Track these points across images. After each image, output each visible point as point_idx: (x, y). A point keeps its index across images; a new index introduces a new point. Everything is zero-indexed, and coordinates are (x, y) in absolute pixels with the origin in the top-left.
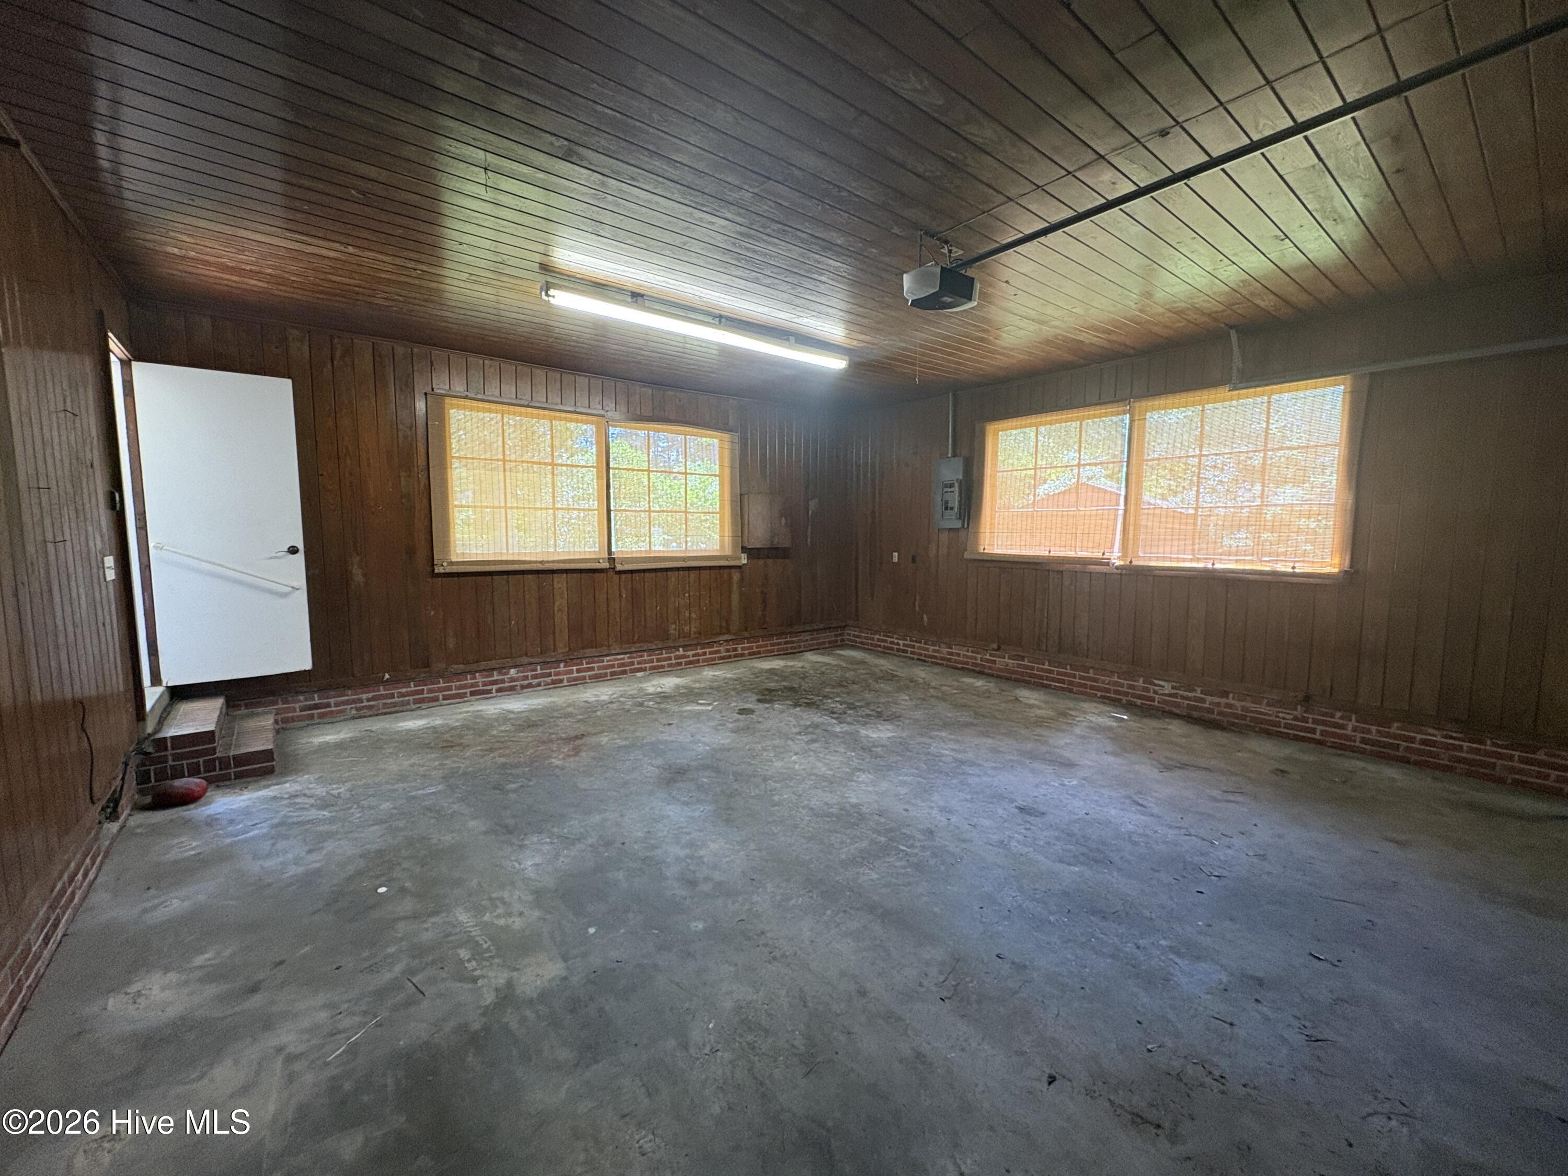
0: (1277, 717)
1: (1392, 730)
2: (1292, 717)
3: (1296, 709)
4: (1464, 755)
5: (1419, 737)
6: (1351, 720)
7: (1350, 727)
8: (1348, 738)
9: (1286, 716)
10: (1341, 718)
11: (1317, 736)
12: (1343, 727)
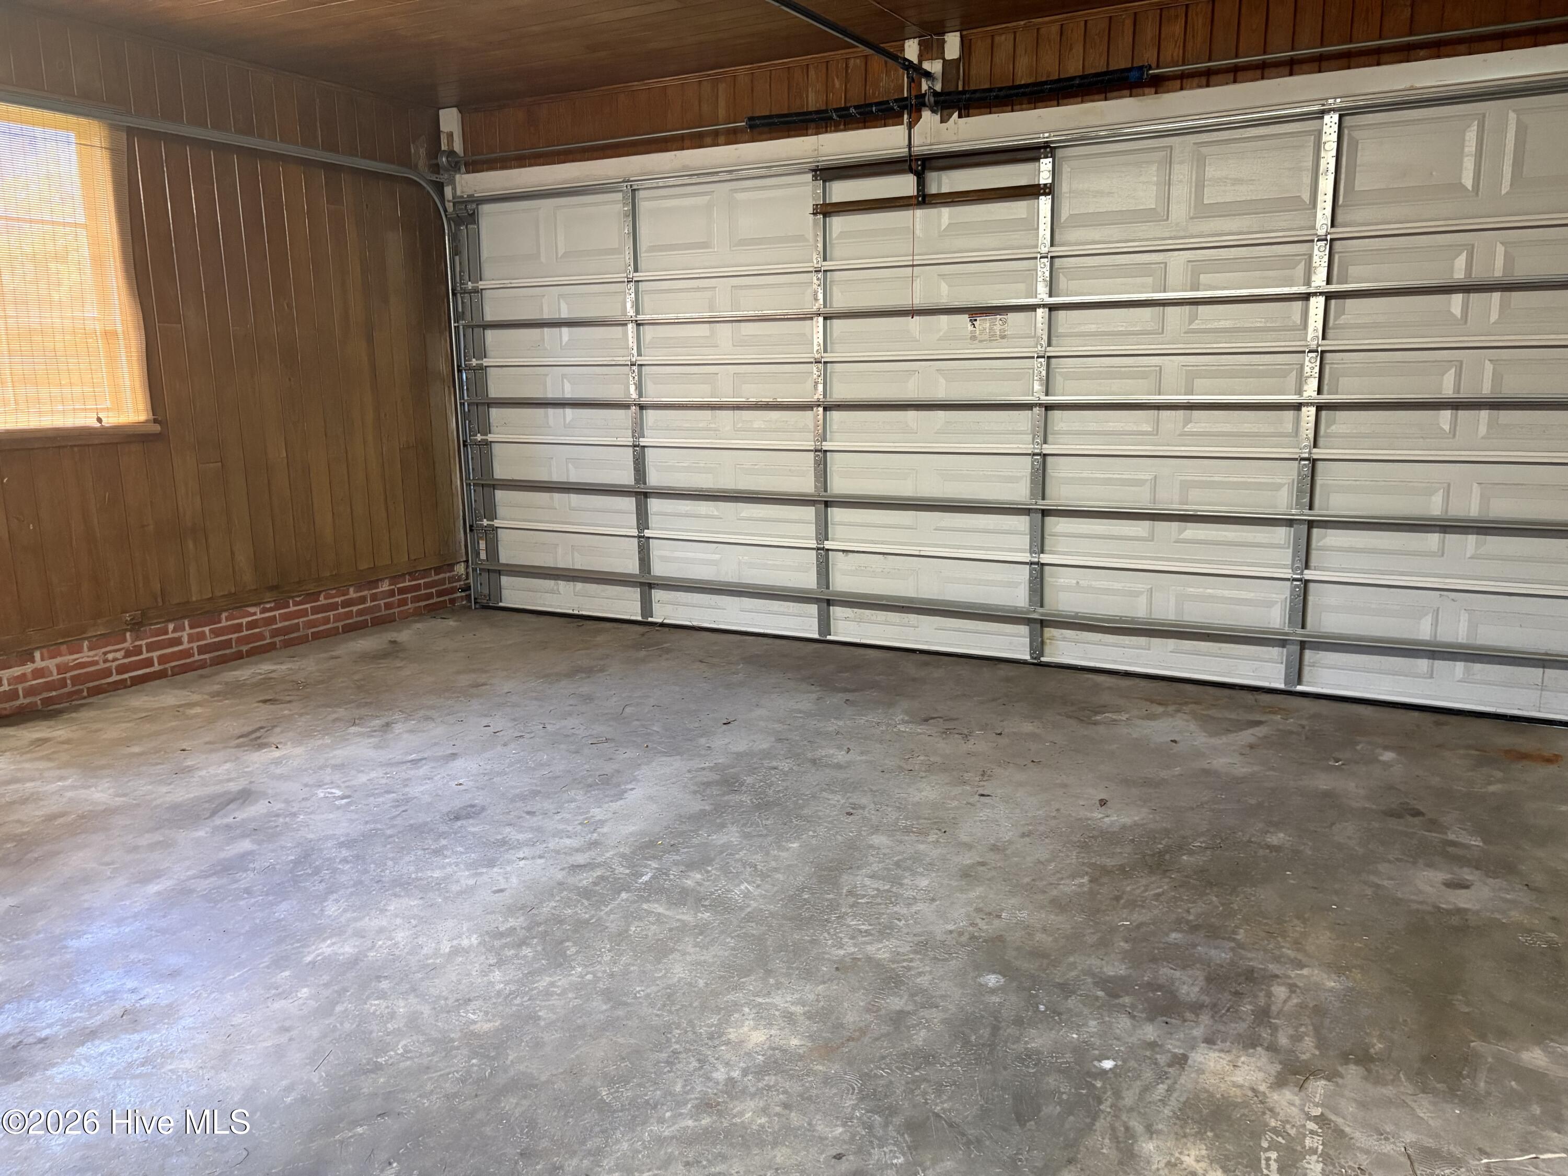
0: (106, 661)
1: (224, 623)
2: (122, 653)
3: (125, 641)
4: (279, 625)
5: (244, 621)
6: (184, 629)
7: (185, 639)
8: (187, 653)
9: (115, 655)
10: (174, 631)
11: (157, 667)
12: (178, 641)
